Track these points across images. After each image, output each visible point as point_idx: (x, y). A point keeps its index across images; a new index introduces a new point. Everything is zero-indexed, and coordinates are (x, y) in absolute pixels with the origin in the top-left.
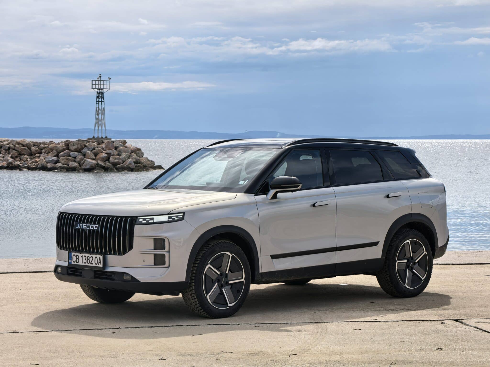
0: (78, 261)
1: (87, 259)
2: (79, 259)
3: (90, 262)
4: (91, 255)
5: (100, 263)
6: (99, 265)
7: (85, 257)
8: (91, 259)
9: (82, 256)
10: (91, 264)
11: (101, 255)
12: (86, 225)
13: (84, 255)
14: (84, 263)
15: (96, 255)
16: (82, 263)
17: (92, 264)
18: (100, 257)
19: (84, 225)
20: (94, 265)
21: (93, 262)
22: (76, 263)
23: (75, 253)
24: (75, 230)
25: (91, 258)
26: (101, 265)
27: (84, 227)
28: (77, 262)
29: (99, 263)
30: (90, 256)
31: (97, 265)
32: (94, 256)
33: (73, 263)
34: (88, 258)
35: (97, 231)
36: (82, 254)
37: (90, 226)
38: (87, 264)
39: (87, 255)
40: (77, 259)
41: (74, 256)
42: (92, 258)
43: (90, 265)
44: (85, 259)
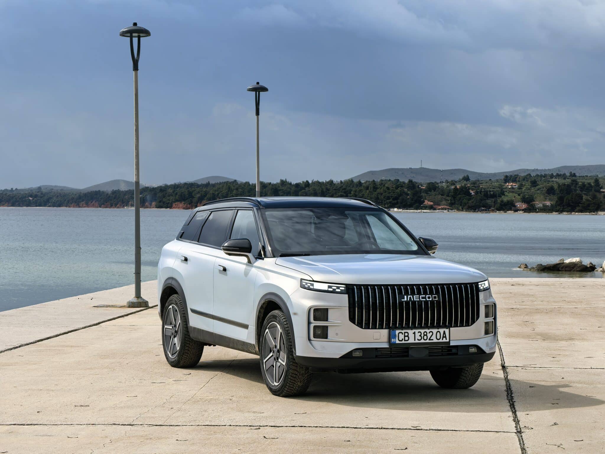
0: (406, 338)
1: (422, 335)
2: (409, 336)
3: (428, 338)
4: (430, 330)
5: (445, 337)
6: (442, 339)
7: (420, 334)
8: (429, 335)
9: (415, 332)
10: (430, 339)
11: (447, 329)
12: (418, 296)
13: (417, 331)
14: (418, 340)
15: (438, 329)
16: (415, 340)
17: (433, 340)
18: (444, 332)
19: (416, 297)
20: (435, 340)
21: (434, 337)
22: (403, 342)
23: (402, 330)
24: (401, 303)
25: (429, 333)
26: (446, 339)
27: (416, 299)
28: (405, 340)
29: (443, 337)
30: (428, 331)
31: (441, 341)
32: (435, 331)
33: (398, 342)
34: (425, 334)
35: (438, 302)
36: (413, 331)
37: (426, 297)
38: (422, 341)
39: (422, 331)
40: (405, 336)
41: (400, 334)
42: (431, 333)
43: (428, 341)
44: (420, 336)
